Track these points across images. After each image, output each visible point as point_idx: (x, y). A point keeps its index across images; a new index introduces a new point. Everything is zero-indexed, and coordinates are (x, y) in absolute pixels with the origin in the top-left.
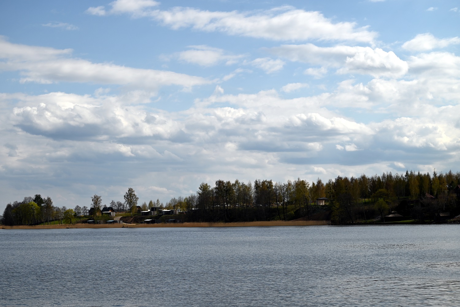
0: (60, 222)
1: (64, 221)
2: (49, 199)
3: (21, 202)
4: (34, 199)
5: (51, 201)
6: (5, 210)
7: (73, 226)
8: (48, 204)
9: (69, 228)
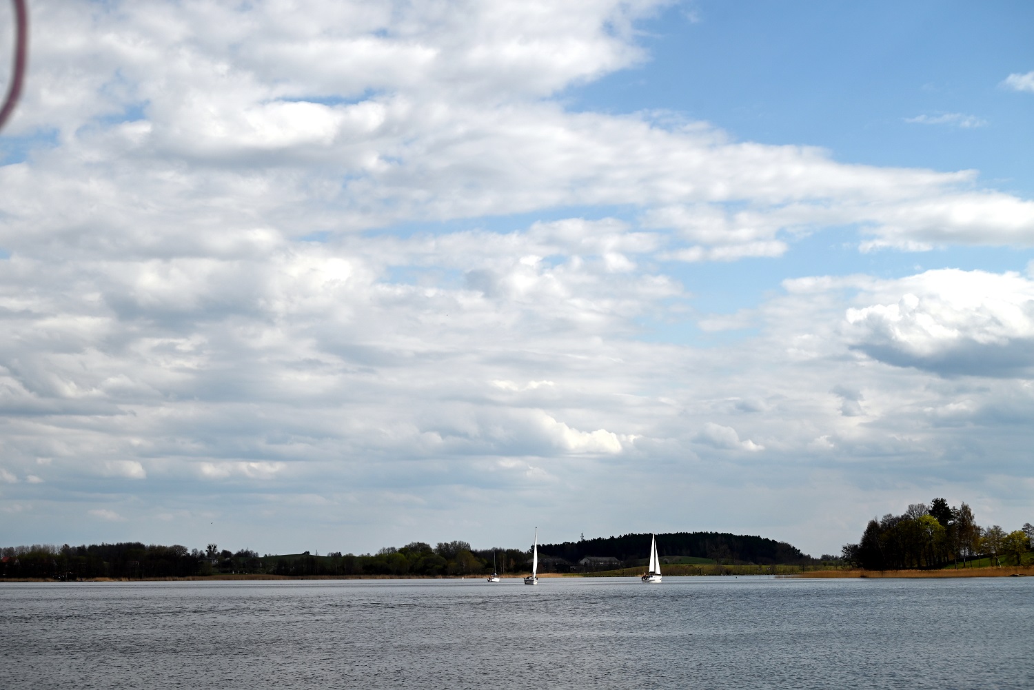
0: (994, 561)
1: (1003, 559)
2: (965, 509)
3: (900, 517)
4: (931, 509)
5: (970, 514)
6: (863, 534)
7: (1026, 572)
8: (963, 520)
9: (1017, 576)
